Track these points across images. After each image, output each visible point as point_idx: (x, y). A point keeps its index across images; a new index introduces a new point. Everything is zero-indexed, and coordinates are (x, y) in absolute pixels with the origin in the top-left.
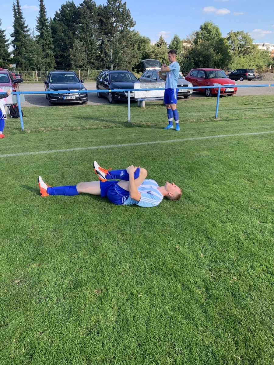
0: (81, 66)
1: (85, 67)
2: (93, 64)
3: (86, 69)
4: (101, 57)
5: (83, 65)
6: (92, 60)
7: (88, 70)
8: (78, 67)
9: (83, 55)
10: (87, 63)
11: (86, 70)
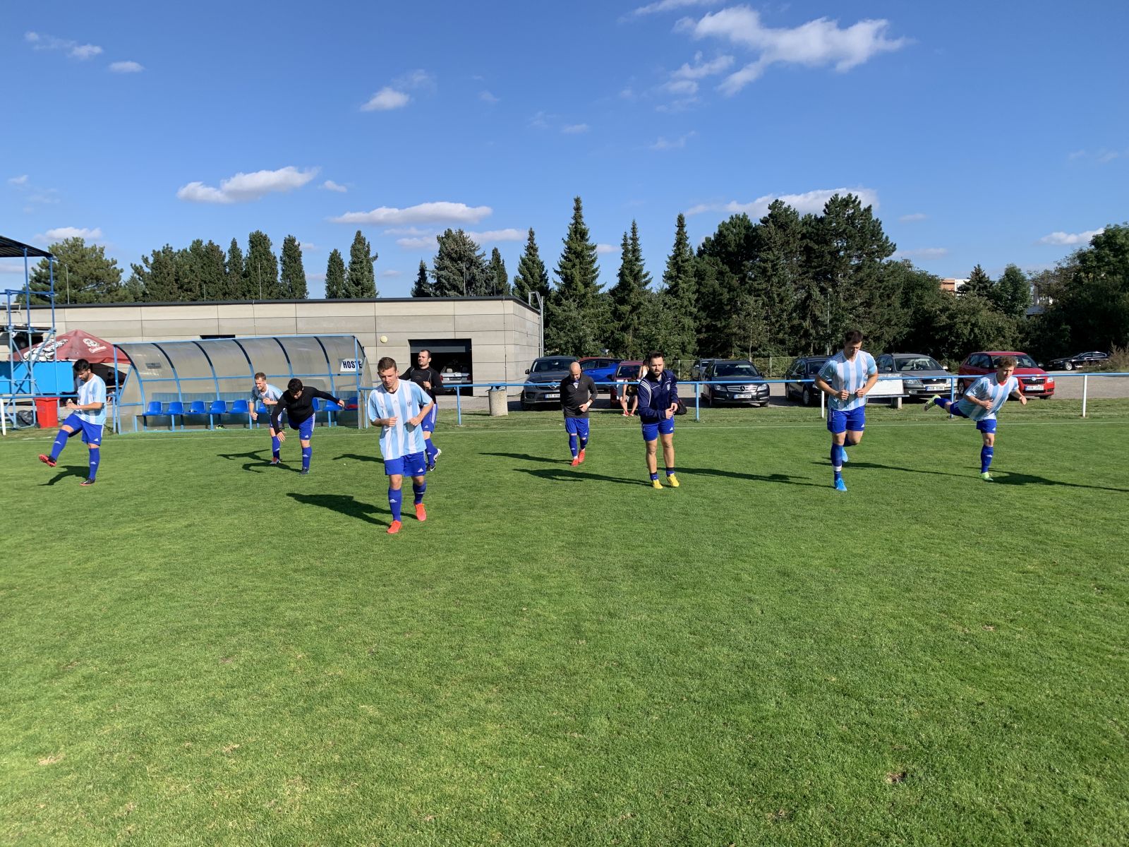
0: (754, 349)
1: (764, 350)
2: (782, 342)
3: (765, 353)
4: (803, 328)
5: (760, 346)
6: (781, 335)
7: (769, 356)
8: (748, 351)
9: (762, 326)
10: (769, 341)
11: (764, 357)
